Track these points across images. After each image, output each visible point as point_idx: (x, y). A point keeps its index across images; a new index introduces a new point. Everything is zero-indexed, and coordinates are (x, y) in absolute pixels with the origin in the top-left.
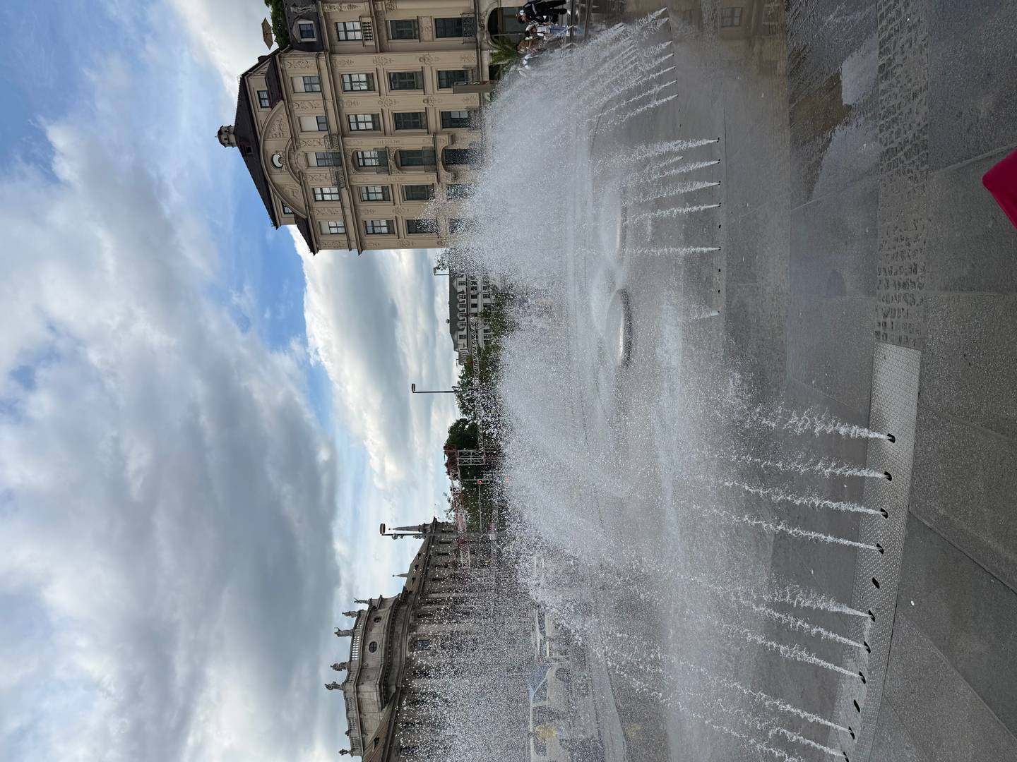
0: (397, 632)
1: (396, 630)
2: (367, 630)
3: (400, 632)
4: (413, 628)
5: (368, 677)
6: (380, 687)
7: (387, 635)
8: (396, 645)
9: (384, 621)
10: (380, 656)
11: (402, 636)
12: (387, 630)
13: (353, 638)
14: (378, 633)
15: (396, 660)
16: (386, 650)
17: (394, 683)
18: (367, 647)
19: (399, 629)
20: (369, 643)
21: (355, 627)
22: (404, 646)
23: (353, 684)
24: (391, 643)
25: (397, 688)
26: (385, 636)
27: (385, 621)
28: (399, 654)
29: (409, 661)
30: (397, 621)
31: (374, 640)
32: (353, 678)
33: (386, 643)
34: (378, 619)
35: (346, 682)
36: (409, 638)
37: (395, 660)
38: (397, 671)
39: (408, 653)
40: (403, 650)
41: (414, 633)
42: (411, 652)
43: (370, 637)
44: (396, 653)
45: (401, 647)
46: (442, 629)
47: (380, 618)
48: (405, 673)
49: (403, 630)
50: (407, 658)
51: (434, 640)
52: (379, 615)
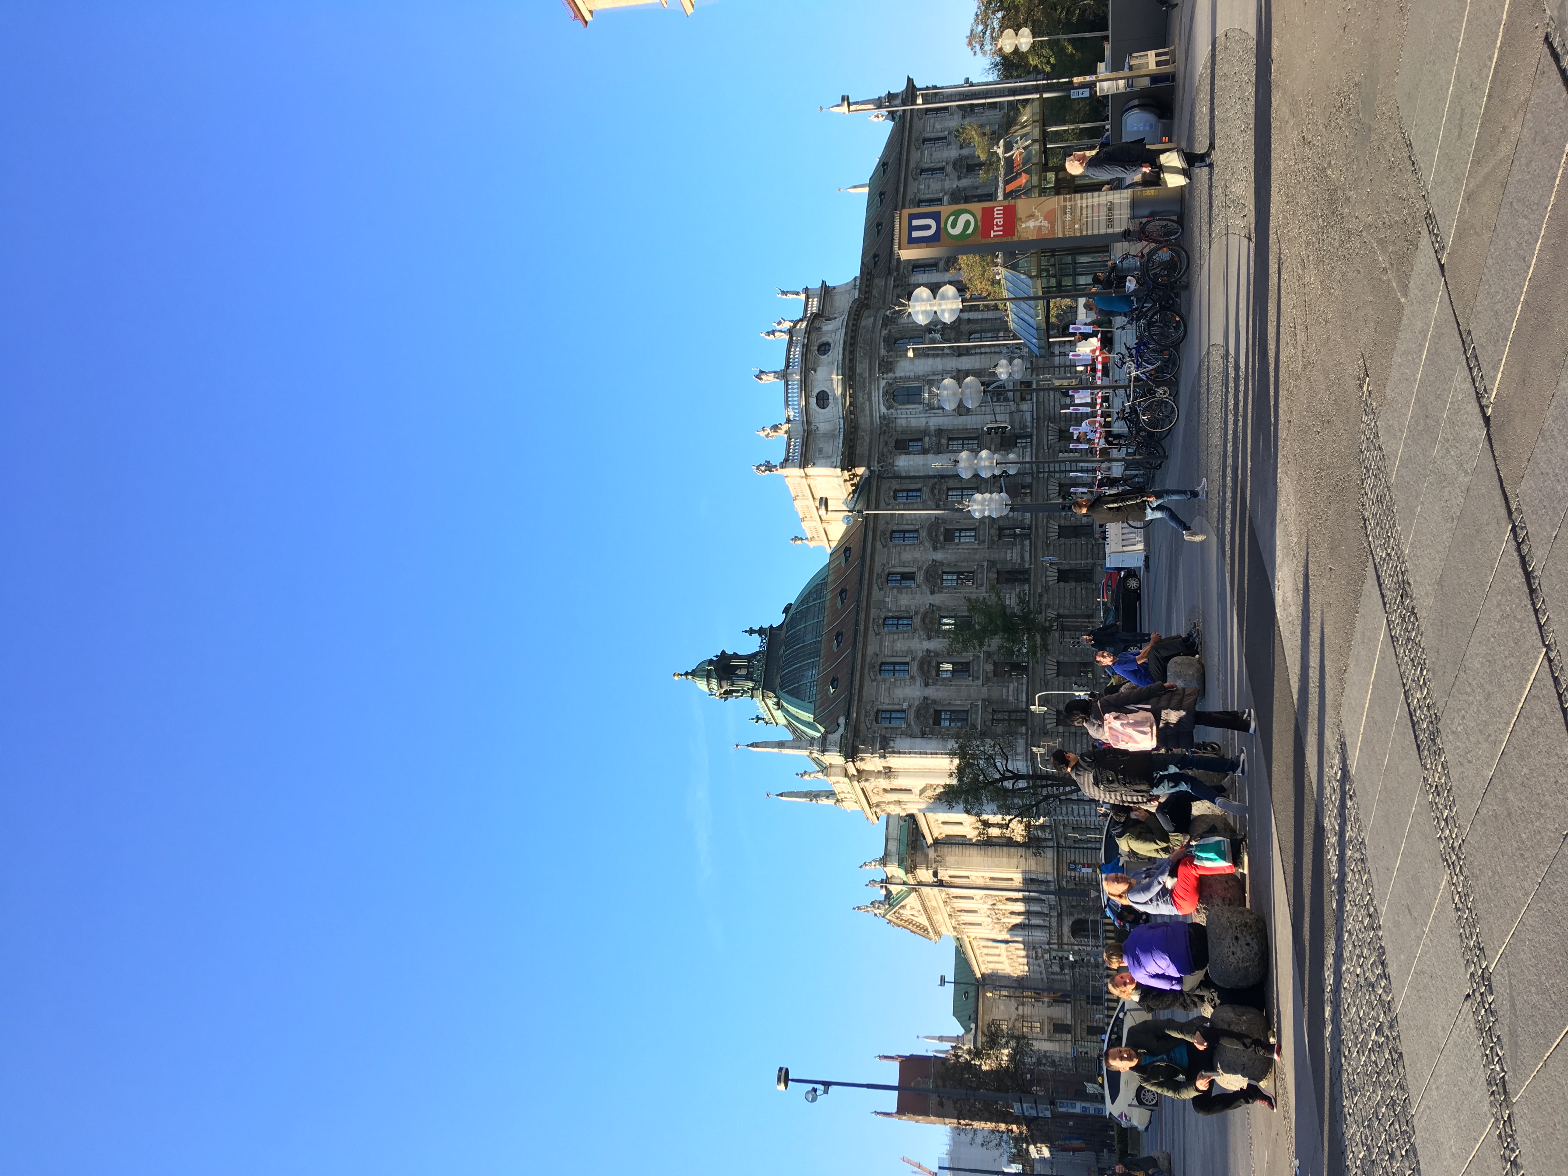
0: (861, 375)
1: (858, 371)
2: (808, 369)
3: (866, 375)
4: (887, 366)
5: (821, 450)
7: (844, 381)
8: (862, 398)
9: (835, 352)
10: (836, 414)
11: (870, 383)
12: (844, 372)
13: (787, 384)
14: (827, 375)
15: (864, 421)
16: (845, 404)
17: (866, 462)
18: (813, 401)
19: (862, 367)
20: (814, 394)
21: (787, 366)
22: (875, 399)
23: (797, 462)
24: (853, 395)
26: (840, 381)
27: (837, 353)
28: (868, 413)
29: (887, 422)
30: (859, 354)
31: (824, 389)
33: (844, 395)
34: (824, 348)
35: (786, 460)
36: (883, 383)
37: (862, 419)
38: (867, 439)
39: (883, 410)
40: (875, 406)
41: (890, 375)
42: (888, 409)
43: (815, 383)
44: (863, 410)
45: (870, 400)
46: (940, 368)
47: (828, 344)
48: (882, 444)
49: (870, 370)
50: (883, 417)
51: (926, 387)
52: (824, 339)
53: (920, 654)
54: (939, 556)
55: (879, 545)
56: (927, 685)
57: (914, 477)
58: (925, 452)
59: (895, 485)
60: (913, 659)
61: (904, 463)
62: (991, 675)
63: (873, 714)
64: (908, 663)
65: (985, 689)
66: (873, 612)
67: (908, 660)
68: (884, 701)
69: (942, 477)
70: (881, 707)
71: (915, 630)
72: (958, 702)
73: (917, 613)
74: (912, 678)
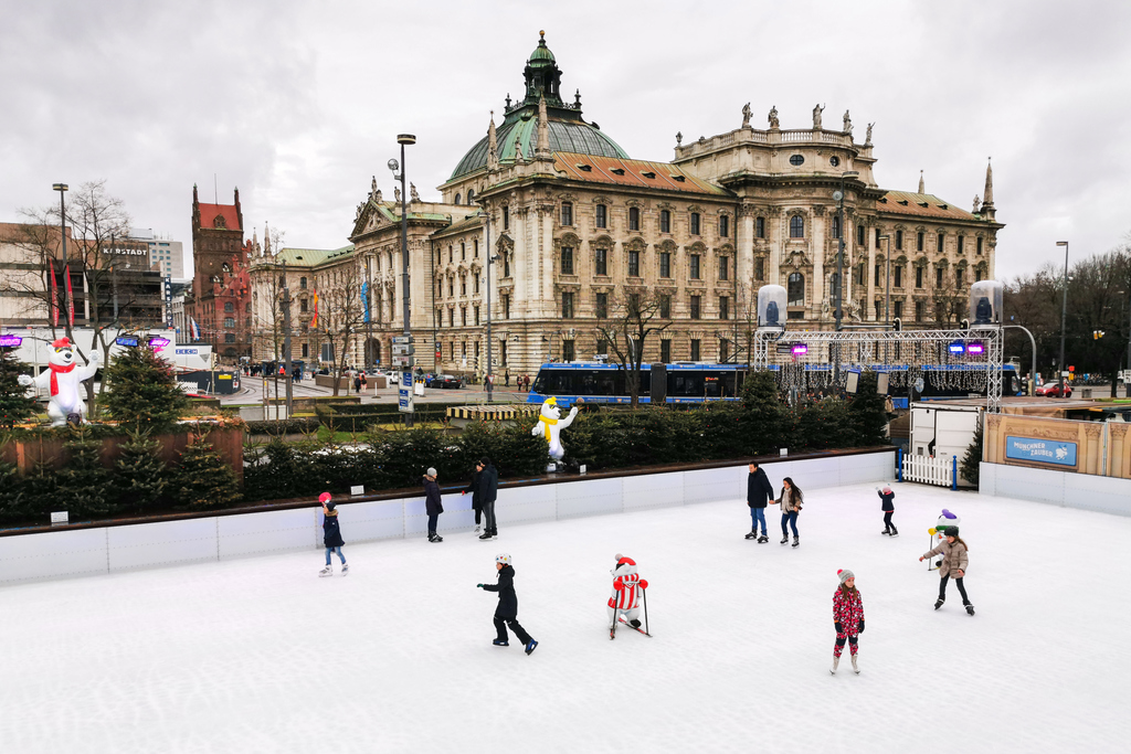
0: (815, 191)
1: (817, 189)
2: (822, 149)
3: (815, 195)
4: (819, 211)
5: (758, 158)
6: (744, 176)
7: (811, 178)
8: (798, 192)
9: (833, 171)
10: (786, 171)
11: (809, 198)
12: (817, 177)
13: (810, 131)
14: (816, 165)
15: (779, 194)
16: (792, 178)
17: (749, 194)
18: (797, 152)
19: (819, 193)
20: (802, 154)
21: (824, 132)
22: (796, 202)
23: (750, 140)
24: (801, 185)
25: (742, 198)
26: (811, 175)
28: (785, 196)
29: (775, 211)
30: (829, 190)
31: (806, 161)
32: (758, 139)
33: (800, 177)
34: (835, 161)
35: (753, 131)
36: (807, 208)
37: (780, 191)
38: (766, 196)
39: (787, 209)
40: (790, 202)
41: (813, 215)
42: (788, 213)
43: (810, 154)
44: (788, 192)
45: (795, 198)
46: (816, 252)
47: (837, 164)
48: (761, 207)
49: (818, 199)
50: (780, 208)
51: (802, 242)
52: (842, 162)
53: (612, 236)
54: (681, 251)
55: (689, 205)
56: (591, 242)
57: (736, 232)
58: (755, 241)
59: (731, 217)
60: (608, 231)
61: (748, 225)
62: (598, 291)
63: (569, 200)
64: (605, 227)
65: (588, 287)
66: (642, 201)
67: (608, 227)
68: (577, 209)
69: (735, 253)
70: (574, 206)
71: (628, 232)
72: (578, 266)
73: (641, 233)
74: (595, 230)
